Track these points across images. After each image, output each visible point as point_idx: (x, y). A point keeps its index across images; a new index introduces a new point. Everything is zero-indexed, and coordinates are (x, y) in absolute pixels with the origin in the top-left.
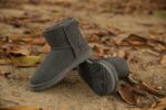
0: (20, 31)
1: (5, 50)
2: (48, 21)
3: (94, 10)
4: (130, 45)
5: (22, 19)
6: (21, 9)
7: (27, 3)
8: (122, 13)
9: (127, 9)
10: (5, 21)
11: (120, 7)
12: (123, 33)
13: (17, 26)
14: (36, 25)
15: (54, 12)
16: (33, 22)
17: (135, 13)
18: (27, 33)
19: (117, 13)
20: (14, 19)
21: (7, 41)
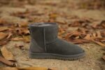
0: (25, 21)
2: (43, 14)
3: (73, 7)
4: (104, 28)
5: (25, 13)
6: (24, 8)
8: (93, 9)
9: (95, 7)
10: (14, 15)
13: (23, 17)
14: (35, 17)
15: (46, 9)
16: (33, 15)
17: (101, 9)
18: (30, 21)
19: (89, 9)
20: (21, 13)
21: (18, 26)
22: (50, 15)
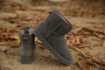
0: (14, 26)
1: (4, 36)
2: (31, 20)
4: (83, 34)
5: (15, 18)
6: (15, 13)
7: (18, 10)
8: (76, 16)
9: (79, 14)
10: (5, 19)
11: (75, 13)
12: (78, 27)
13: (12, 22)
14: (24, 22)
15: (35, 15)
16: (22, 20)
17: (84, 16)
18: (18, 26)
19: (73, 16)
20: (11, 18)
21: (6, 31)
22: (37, 21)
